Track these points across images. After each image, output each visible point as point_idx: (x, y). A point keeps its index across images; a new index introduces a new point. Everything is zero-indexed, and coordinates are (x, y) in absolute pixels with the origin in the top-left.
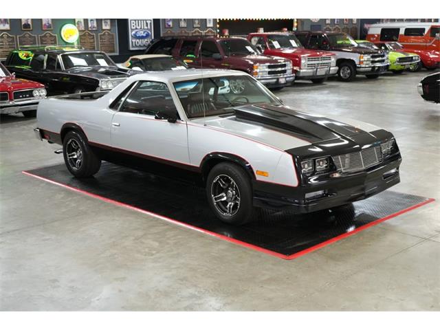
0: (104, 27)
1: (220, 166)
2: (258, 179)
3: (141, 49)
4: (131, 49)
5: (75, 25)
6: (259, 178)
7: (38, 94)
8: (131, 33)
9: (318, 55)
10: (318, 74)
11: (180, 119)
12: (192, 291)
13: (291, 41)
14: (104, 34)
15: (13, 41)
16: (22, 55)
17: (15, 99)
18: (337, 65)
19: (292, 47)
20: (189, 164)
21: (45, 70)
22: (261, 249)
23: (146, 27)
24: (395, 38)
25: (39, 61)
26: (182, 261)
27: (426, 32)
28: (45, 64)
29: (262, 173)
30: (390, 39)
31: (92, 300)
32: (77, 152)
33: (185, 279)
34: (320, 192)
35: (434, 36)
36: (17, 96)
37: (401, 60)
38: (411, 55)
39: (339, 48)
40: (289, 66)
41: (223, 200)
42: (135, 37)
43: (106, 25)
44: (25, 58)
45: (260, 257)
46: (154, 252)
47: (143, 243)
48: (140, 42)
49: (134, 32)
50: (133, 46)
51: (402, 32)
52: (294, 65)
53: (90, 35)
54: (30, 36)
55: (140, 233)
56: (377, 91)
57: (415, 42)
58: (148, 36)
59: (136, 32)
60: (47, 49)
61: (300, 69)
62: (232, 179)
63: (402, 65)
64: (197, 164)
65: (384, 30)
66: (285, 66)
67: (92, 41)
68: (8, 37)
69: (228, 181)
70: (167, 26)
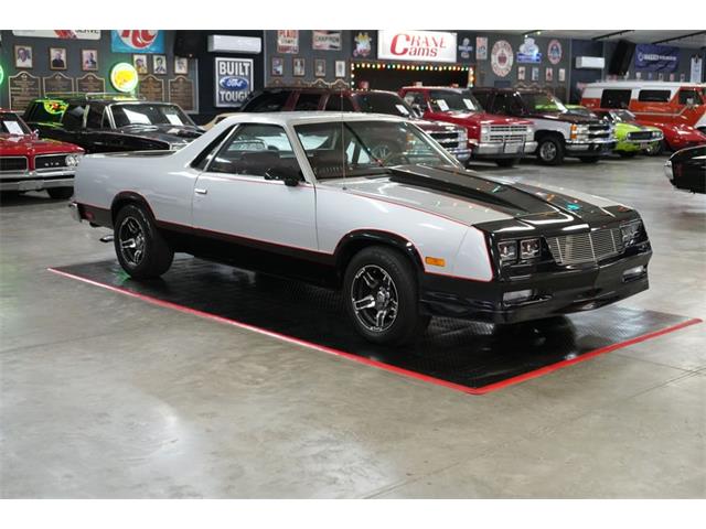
0: (177, 71)
1: (367, 253)
2: (427, 270)
3: (234, 106)
4: (218, 105)
5: (133, 64)
6: (429, 268)
7: (73, 162)
8: (219, 81)
9: (507, 123)
10: (506, 152)
11: (304, 180)
12: (325, 433)
13: (465, 100)
14: (177, 81)
15: (36, 85)
16: (49, 107)
17: (37, 167)
18: (535, 139)
19: (466, 110)
20: (316, 250)
21: (84, 130)
22: (431, 379)
23: (242, 74)
24: (623, 104)
25: (76, 117)
26: (308, 392)
27: (672, 96)
28: (85, 121)
29: (436, 262)
30: (616, 106)
31: (164, 442)
32: (135, 239)
33: (312, 416)
34: (526, 293)
35: (685, 103)
36: (41, 163)
37: (634, 135)
38: (649, 129)
39: (539, 115)
40: (463, 136)
41: (370, 306)
42: (225, 87)
43: (180, 68)
44: (53, 112)
45: (429, 389)
46: (260, 380)
47: (242, 367)
48: (232, 95)
49: (222, 81)
50: (221, 102)
51: (635, 95)
52: (470, 136)
53: (154, 81)
54: (63, 79)
55: (237, 354)
56: (598, 180)
57: (654, 112)
58: (244, 86)
59: (227, 80)
60: (90, 98)
61: (479, 142)
62: (385, 273)
63: (635, 144)
64: (330, 250)
65: (607, 93)
66: (455, 136)
67: (158, 90)
68: (29, 79)
69: (379, 276)
70: (274, 73)
